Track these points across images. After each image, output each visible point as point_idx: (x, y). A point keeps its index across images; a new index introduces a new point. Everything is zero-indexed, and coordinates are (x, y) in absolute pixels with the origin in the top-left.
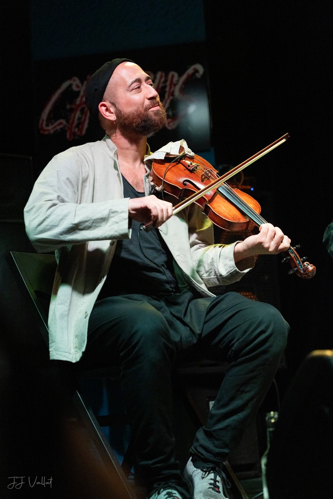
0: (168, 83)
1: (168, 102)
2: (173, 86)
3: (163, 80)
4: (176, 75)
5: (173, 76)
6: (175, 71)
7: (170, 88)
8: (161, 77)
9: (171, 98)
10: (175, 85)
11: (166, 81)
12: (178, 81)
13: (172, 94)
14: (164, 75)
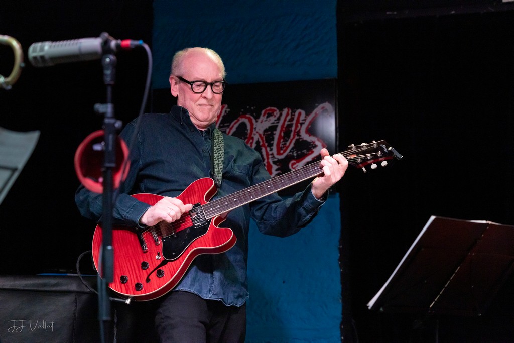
0: (294, 122)
1: (294, 141)
2: (299, 125)
3: (289, 117)
4: (303, 113)
5: (300, 114)
6: (302, 109)
7: (297, 126)
8: (287, 115)
9: (297, 137)
10: (301, 124)
11: (292, 119)
12: (305, 120)
13: (298, 133)
14: (290, 112)
